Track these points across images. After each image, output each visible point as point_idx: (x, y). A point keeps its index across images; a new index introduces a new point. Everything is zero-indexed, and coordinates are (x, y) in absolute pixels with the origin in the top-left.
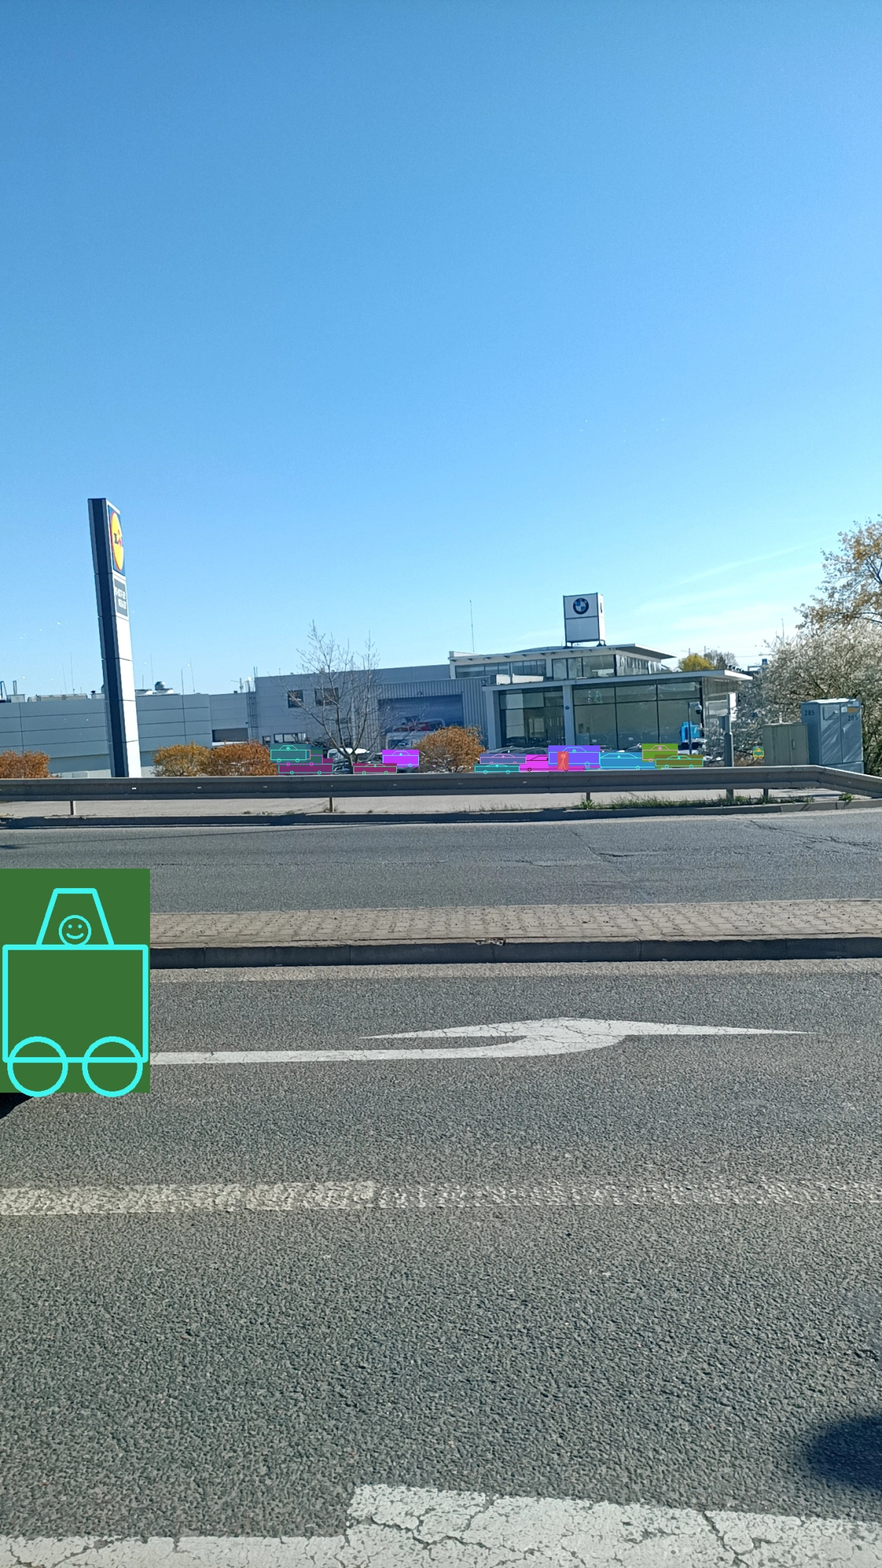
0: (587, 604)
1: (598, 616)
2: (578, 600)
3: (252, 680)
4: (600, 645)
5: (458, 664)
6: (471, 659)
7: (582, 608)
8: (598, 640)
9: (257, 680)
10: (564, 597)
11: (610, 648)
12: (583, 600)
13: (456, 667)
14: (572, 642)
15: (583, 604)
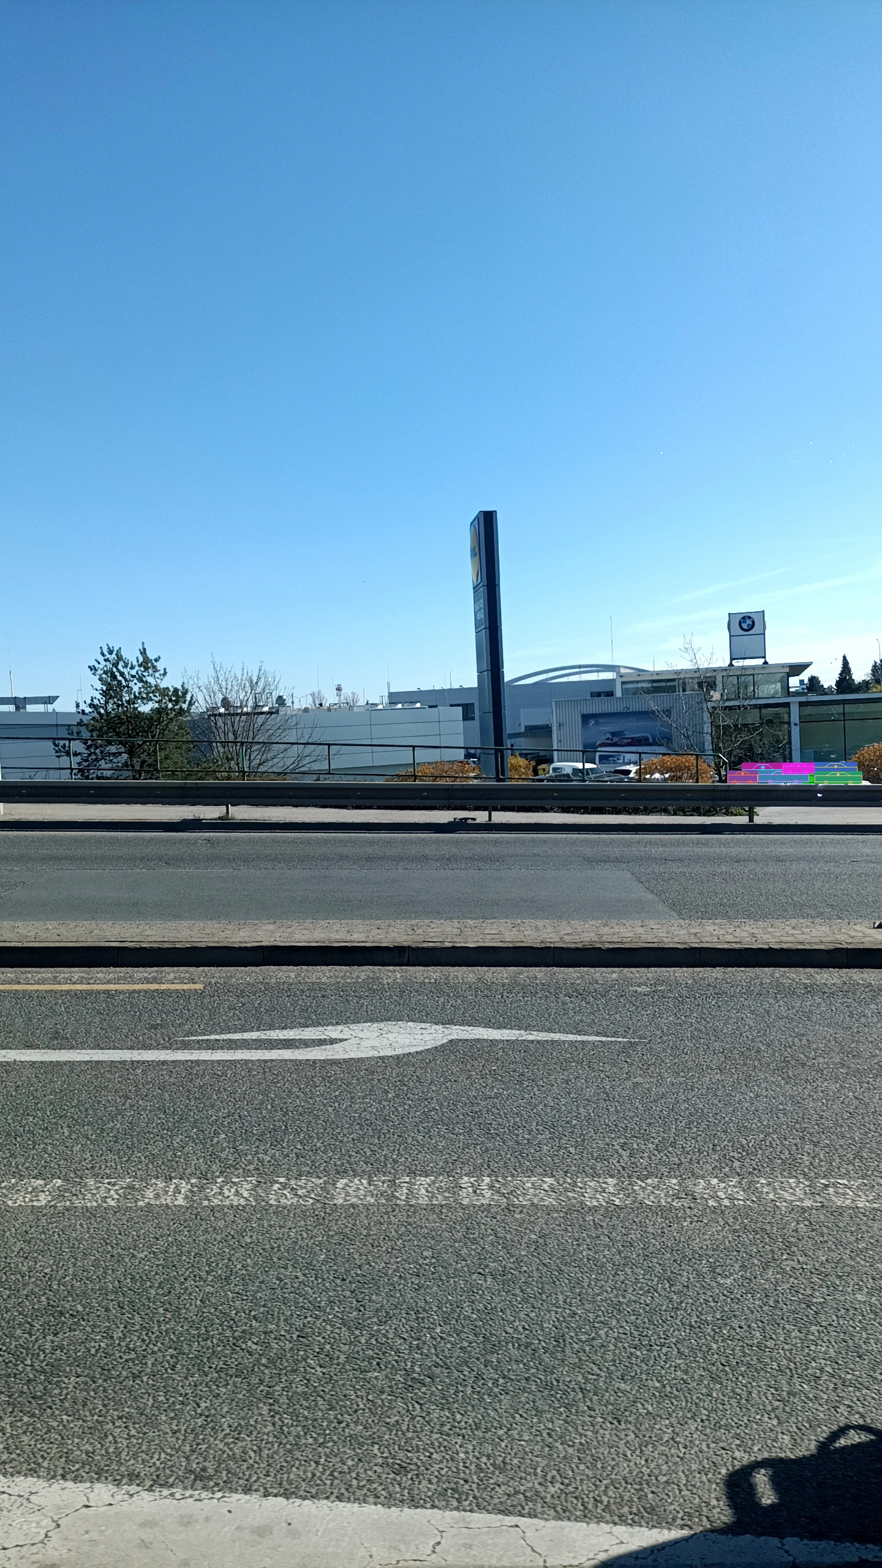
0: (753, 622)
1: (764, 634)
2: (743, 618)
4: (765, 663)
5: (624, 679)
7: (748, 625)
8: (764, 657)
10: (729, 614)
11: (776, 666)
12: (749, 618)
13: (623, 683)
14: (735, 659)
15: (749, 622)
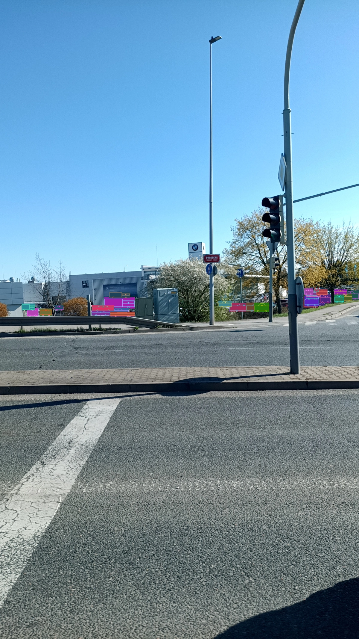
2: (194, 245)
3: (68, 276)
5: (145, 270)
6: (150, 269)
7: (196, 248)
9: (70, 276)
10: (189, 244)
12: (196, 245)
15: (196, 247)
